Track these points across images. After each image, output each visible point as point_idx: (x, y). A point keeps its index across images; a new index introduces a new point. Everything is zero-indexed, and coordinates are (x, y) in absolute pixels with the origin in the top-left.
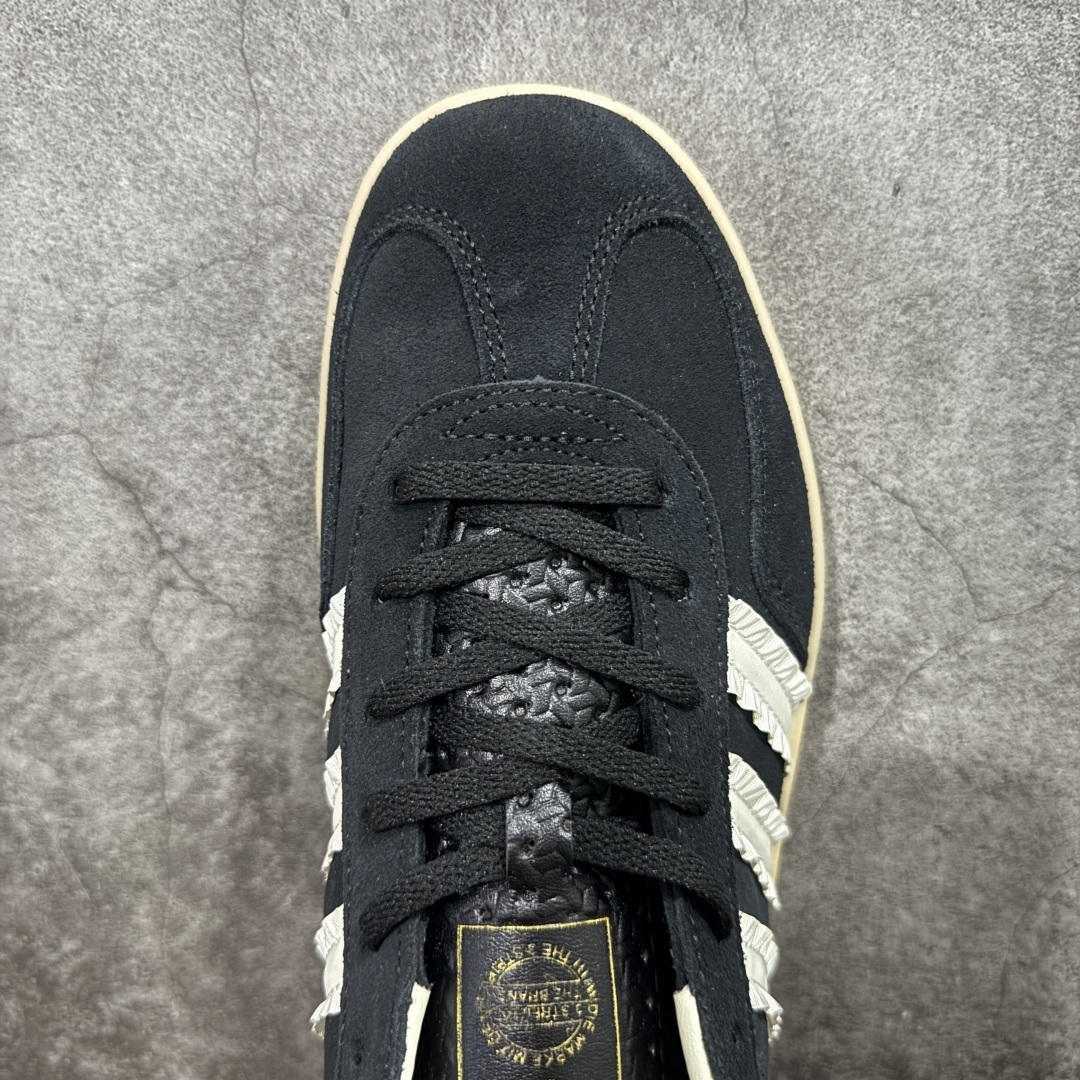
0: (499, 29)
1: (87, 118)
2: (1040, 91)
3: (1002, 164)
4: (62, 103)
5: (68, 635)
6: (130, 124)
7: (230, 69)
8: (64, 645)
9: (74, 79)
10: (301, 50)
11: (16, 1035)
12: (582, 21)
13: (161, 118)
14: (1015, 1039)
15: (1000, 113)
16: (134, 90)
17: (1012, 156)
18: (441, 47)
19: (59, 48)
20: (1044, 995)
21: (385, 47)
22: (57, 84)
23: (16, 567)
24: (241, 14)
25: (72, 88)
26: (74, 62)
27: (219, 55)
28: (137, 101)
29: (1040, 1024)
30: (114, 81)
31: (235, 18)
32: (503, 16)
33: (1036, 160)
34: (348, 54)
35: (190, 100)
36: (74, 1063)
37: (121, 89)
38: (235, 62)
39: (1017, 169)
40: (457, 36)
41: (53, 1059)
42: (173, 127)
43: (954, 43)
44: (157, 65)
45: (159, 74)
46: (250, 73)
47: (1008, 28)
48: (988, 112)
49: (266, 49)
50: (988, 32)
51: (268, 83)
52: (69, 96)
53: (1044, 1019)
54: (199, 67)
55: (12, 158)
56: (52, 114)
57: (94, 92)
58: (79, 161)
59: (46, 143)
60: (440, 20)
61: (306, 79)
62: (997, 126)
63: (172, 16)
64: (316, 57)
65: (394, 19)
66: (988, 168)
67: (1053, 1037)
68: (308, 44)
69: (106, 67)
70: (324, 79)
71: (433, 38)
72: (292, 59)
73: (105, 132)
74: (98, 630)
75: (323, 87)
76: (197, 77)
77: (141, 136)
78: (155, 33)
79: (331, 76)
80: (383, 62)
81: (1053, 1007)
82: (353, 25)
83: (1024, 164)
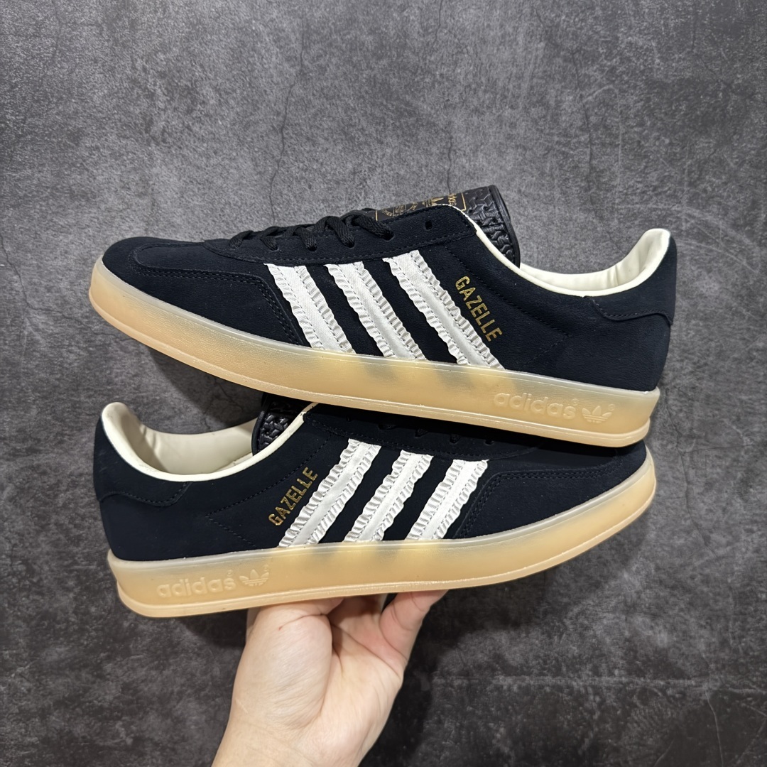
0: (365, 199)
1: (207, 215)
2: (548, 231)
3: (535, 255)
4: (197, 208)
5: (169, 418)
6: (224, 219)
7: (265, 203)
8: (167, 422)
9: (203, 200)
10: (292, 199)
11: (109, 613)
12: (394, 198)
13: (236, 218)
14: (551, 601)
15: (535, 238)
16: (227, 207)
17: (539, 253)
18: (343, 203)
19: (199, 189)
20: (561, 580)
21: (323, 201)
22: (196, 201)
23: (151, 388)
24: (271, 184)
25: (202, 204)
26: (204, 194)
27: (261, 198)
28: (227, 211)
29: (560, 594)
30: (219, 203)
31: (268, 185)
32: (366, 194)
33: (547, 255)
34: (309, 202)
35: (248, 212)
36: (136, 626)
37: (222, 206)
38: (267, 201)
39: (540, 257)
40: (349, 199)
41: (126, 624)
42: (241, 221)
43: (519, 214)
44: (237, 199)
45: (237, 202)
46: (272, 205)
47: (537, 210)
48: (531, 238)
49: (279, 197)
50: (531, 211)
51: (279, 209)
52: (200, 206)
53: (562, 591)
54: (253, 201)
55: (174, 227)
56: (193, 212)
57: (211, 206)
58: (202, 230)
59: (189, 223)
60: (344, 193)
61: (293, 209)
62: (534, 242)
63: (244, 182)
64: (298, 202)
65: (327, 191)
66: (530, 256)
67: (565, 600)
68: (295, 197)
69: (217, 197)
70: (300, 210)
71: (341, 199)
72: (289, 201)
73: (213, 221)
74: (183, 416)
75: (300, 213)
76: (251, 205)
77: (228, 223)
78: (237, 187)
79: (302, 209)
80: (322, 206)
81: (565, 586)
82: (312, 192)
83: (543, 256)
